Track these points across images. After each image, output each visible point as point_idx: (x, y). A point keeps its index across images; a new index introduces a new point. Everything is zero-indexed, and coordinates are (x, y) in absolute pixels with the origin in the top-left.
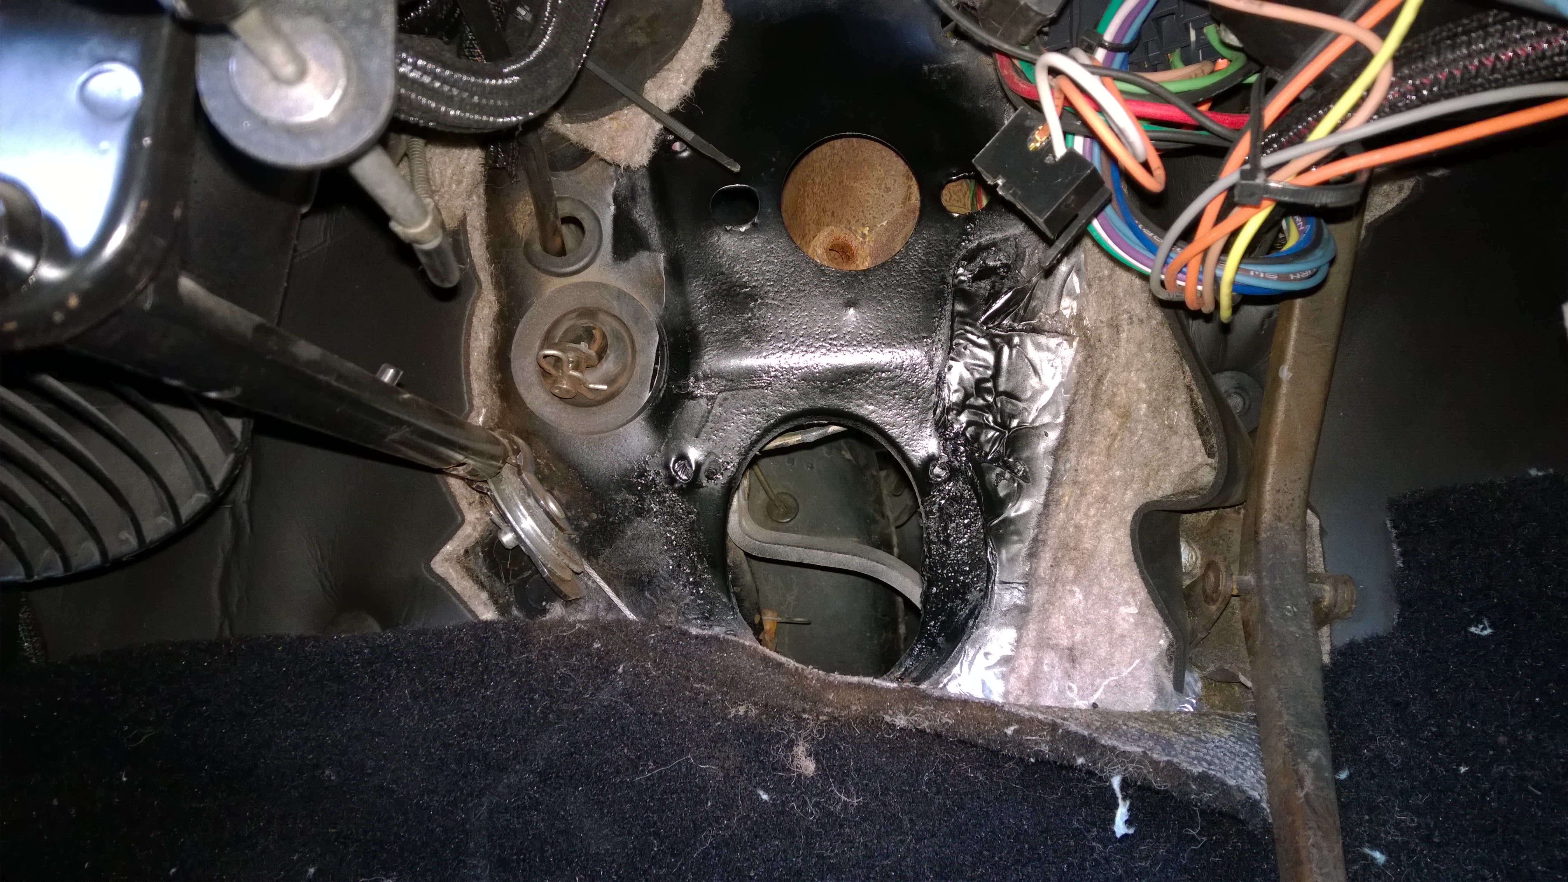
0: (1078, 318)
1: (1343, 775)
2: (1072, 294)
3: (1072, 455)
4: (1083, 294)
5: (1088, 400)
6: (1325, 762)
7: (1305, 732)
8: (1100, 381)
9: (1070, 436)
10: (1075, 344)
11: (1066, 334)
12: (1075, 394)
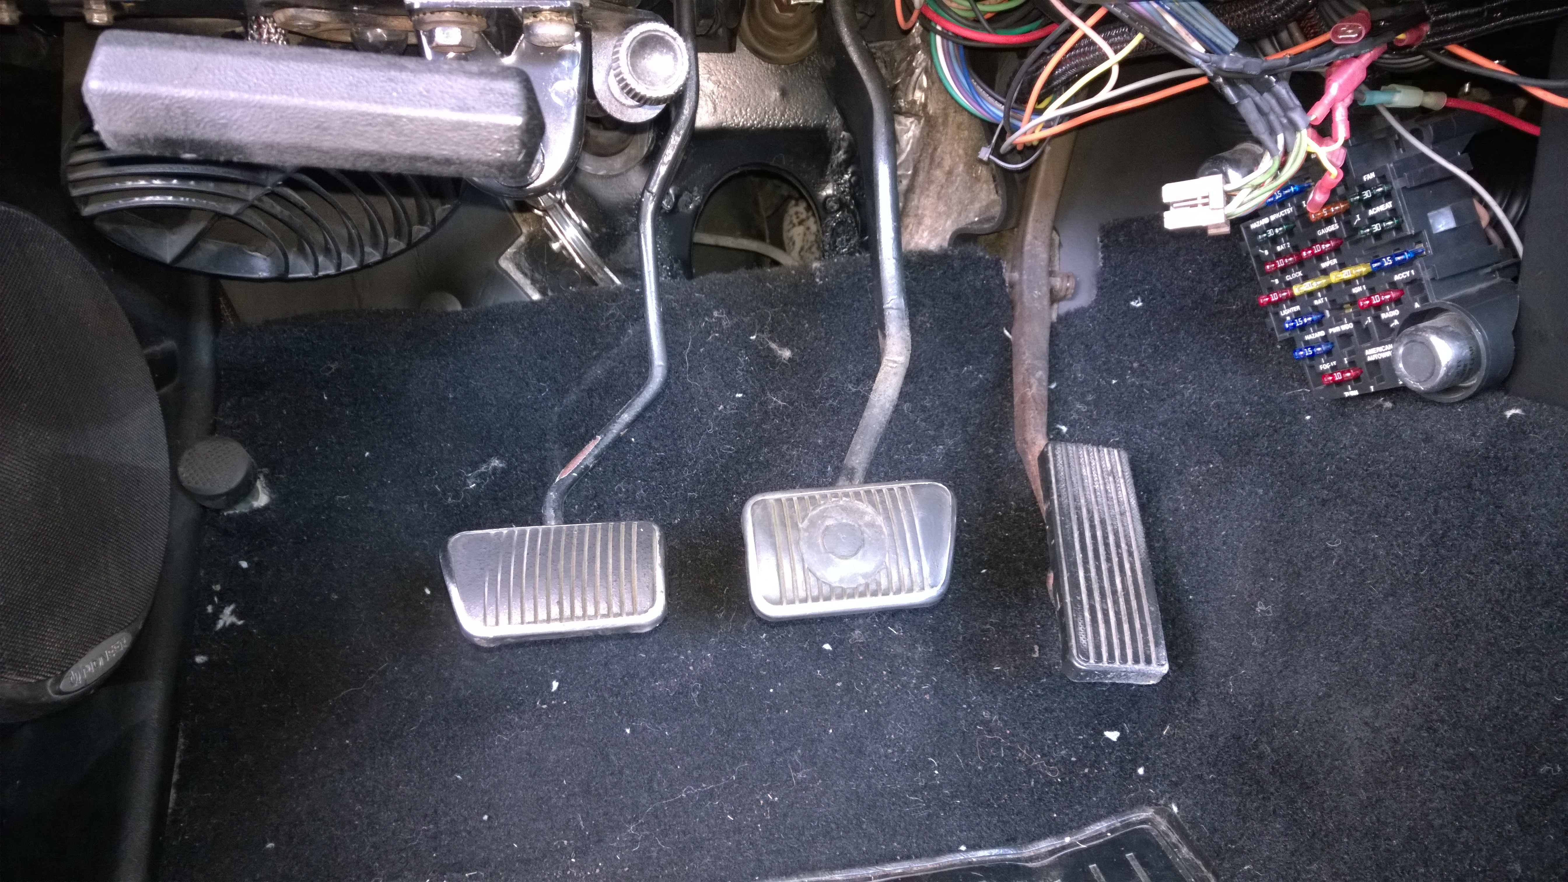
0: (924, 106)
1: (1053, 386)
2: (921, 88)
3: (916, 196)
4: (929, 88)
5: (927, 161)
6: (1045, 377)
7: (1036, 362)
8: (935, 149)
9: (916, 184)
10: (922, 121)
11: (916, 115)
12: (921, 156)
